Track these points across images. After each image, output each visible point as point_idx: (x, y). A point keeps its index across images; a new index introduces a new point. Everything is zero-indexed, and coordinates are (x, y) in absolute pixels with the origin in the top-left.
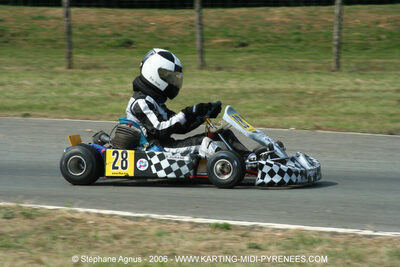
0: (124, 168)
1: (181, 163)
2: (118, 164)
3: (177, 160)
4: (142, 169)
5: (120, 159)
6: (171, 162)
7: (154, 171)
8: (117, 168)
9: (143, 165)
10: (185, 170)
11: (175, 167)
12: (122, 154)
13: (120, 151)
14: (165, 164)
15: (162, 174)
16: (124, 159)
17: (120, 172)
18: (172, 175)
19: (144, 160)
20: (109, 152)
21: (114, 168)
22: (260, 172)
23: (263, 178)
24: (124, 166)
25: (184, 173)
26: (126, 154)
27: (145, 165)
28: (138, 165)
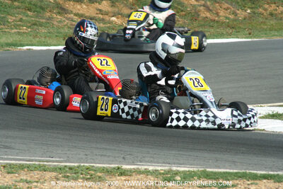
0: (106, 110)
1: (134, 109)
2: (103, 107)
3: (133, 106)
4: (115, 111)
5: (105, 103)
6: (130, 108)
7: (121, 113)
9: (115, 109)
10: (136, 114)
11: (131, 111)
13: (105, 98)
14: (126, 109)
15: (124, 116)
16: (107, 104)
17: (104, 113)
18: (129, 117)
19: (116, 105)
20: (100, 98)
21: (102, 110)
22: (170, 118)
23: (171, 122)
24: (106, 108)
25: (135, 117)
26: (108, 100)
27: (117, 109)
28: (113, 109)
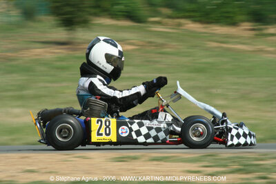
0: (107, 135)
1: (158, 130)
3: (155, 127)
4: (124, 135)
5: (104, 126)
6: (150, 129)
7: (135, 136)
8: (101, 135)
9: (124, 132)
10: (162, 135)
11: (153, 133)
12: (106, 122)
13: (103, 120)
14: (144, 130)
15: (141, 139)
16: (108, 127)
17: (104, 138)
18: (150, 140)
19: (125, 127)
20: (94, 120)
21: (99, 134)
22: (230, 134)
23: (232, 140)
24: (108, 132)
25: (161, 139)
26: (109, 122)
27: (126, 132)
28: (120, 132)
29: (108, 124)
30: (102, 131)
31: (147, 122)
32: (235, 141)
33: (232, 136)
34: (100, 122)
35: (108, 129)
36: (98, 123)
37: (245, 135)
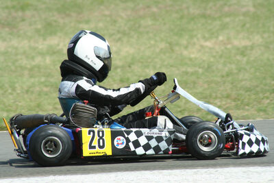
0: (101, 147)
1: (159, 139)
3: (155, 136)
4: (121, 147)
5: (96, 138)
6: (149, 138)
7: (132, 148)
8: (94, 147)
9: (120, 143)
10: (163, 145)
11: (153, 143)
12: (99, 132)
13: (96, 130)
14: (143, 141)
15: (140, 151)
16: (101, 138)
17: (98, 152)
18: (151, 152)
19: (121, 138)
20: (85, 131)
21: (91, 147)
22: (241, 142)
23: (243, 148)
24: (101, 144)
25: (163, 149)
26: (103, 132)
27: (122, 143)
28: (115, 143)
29: (101, 135)
30: (95, 143)
31: (145, 131)
32: (247, 150)
33: (244, 144)
34: (92, 133)
35: (101, 141)
36: (89, 134)
37: (258, 142)
